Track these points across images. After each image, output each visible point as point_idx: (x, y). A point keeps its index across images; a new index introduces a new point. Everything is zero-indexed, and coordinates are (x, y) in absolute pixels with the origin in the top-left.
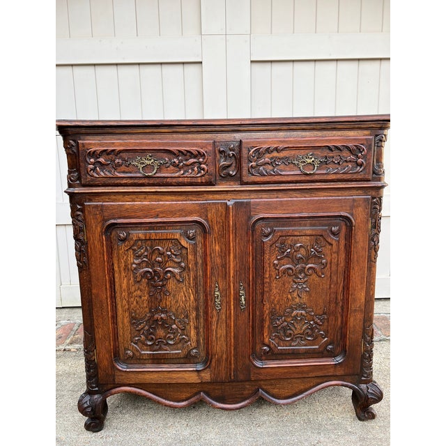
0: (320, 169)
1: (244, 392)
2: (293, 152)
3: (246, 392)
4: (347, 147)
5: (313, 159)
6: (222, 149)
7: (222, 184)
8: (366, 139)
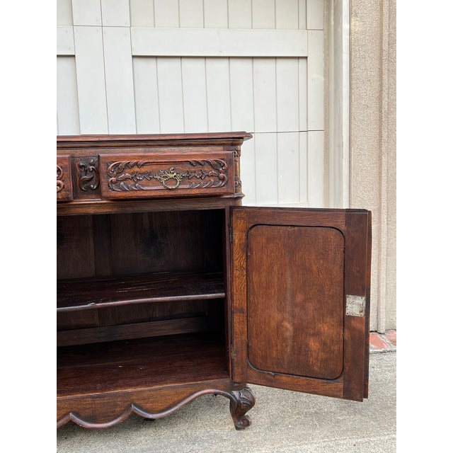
0: (184, 184)
1: (116, 410)
2: (154, 167)
3: (118, 409)
4: (208, 162)
5: (175, 174)
6: (81, 164)
7: (84, 198)
8: (227, 154)
